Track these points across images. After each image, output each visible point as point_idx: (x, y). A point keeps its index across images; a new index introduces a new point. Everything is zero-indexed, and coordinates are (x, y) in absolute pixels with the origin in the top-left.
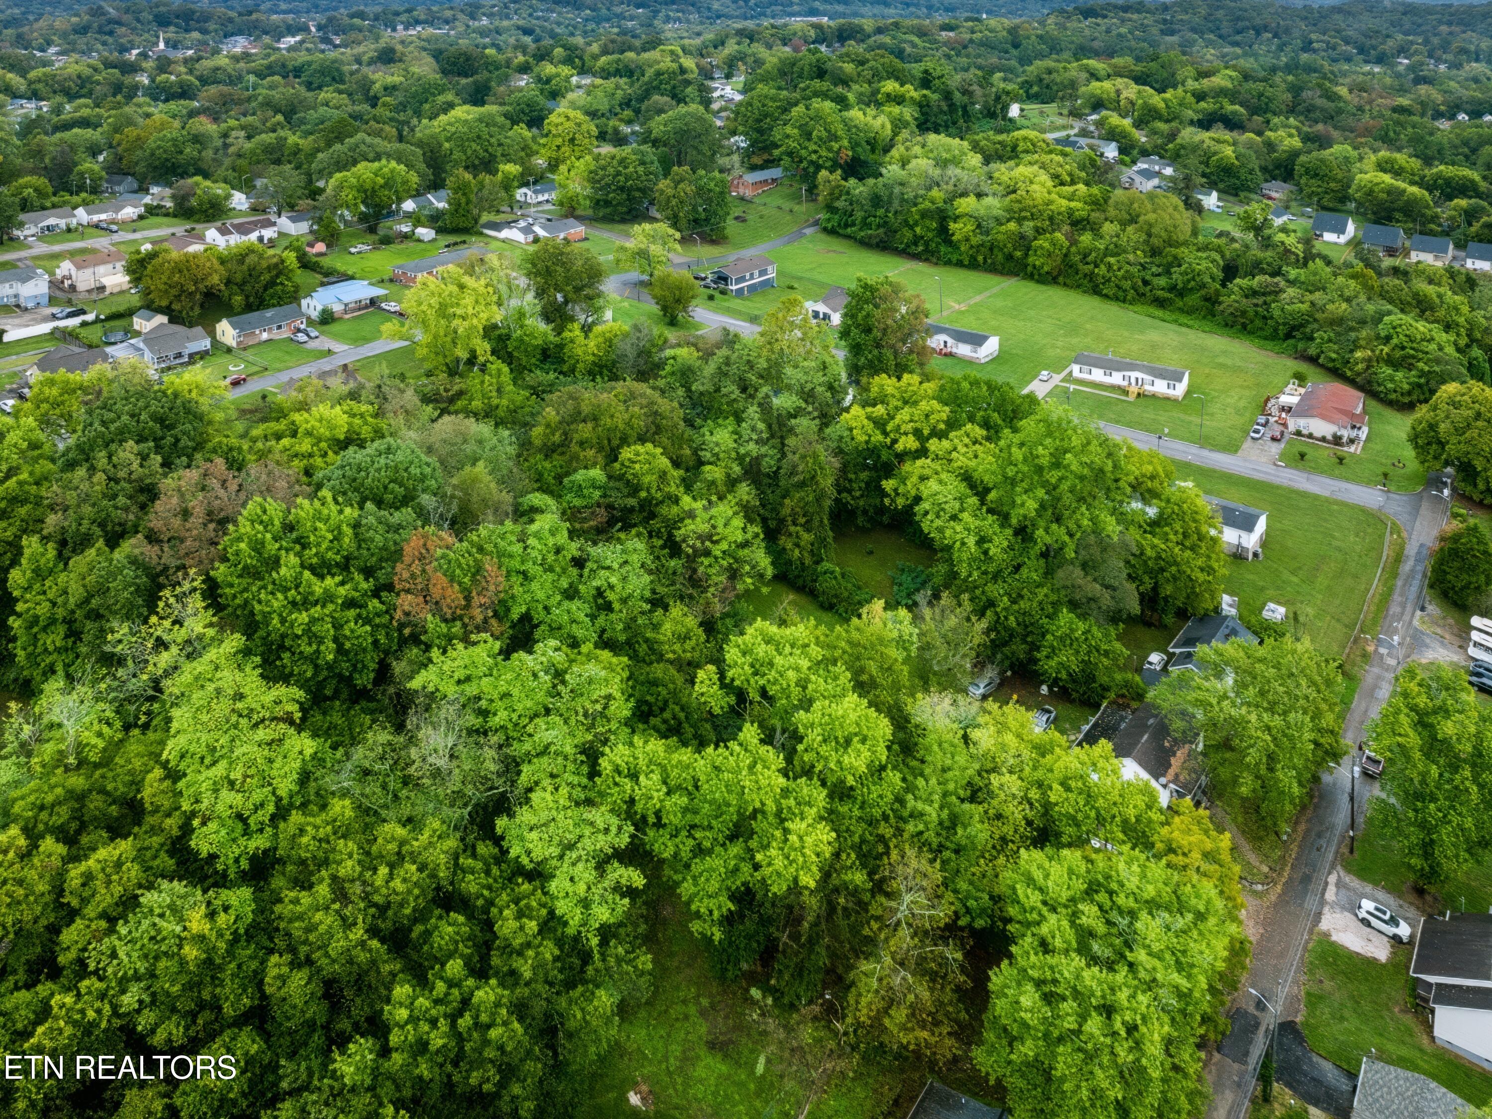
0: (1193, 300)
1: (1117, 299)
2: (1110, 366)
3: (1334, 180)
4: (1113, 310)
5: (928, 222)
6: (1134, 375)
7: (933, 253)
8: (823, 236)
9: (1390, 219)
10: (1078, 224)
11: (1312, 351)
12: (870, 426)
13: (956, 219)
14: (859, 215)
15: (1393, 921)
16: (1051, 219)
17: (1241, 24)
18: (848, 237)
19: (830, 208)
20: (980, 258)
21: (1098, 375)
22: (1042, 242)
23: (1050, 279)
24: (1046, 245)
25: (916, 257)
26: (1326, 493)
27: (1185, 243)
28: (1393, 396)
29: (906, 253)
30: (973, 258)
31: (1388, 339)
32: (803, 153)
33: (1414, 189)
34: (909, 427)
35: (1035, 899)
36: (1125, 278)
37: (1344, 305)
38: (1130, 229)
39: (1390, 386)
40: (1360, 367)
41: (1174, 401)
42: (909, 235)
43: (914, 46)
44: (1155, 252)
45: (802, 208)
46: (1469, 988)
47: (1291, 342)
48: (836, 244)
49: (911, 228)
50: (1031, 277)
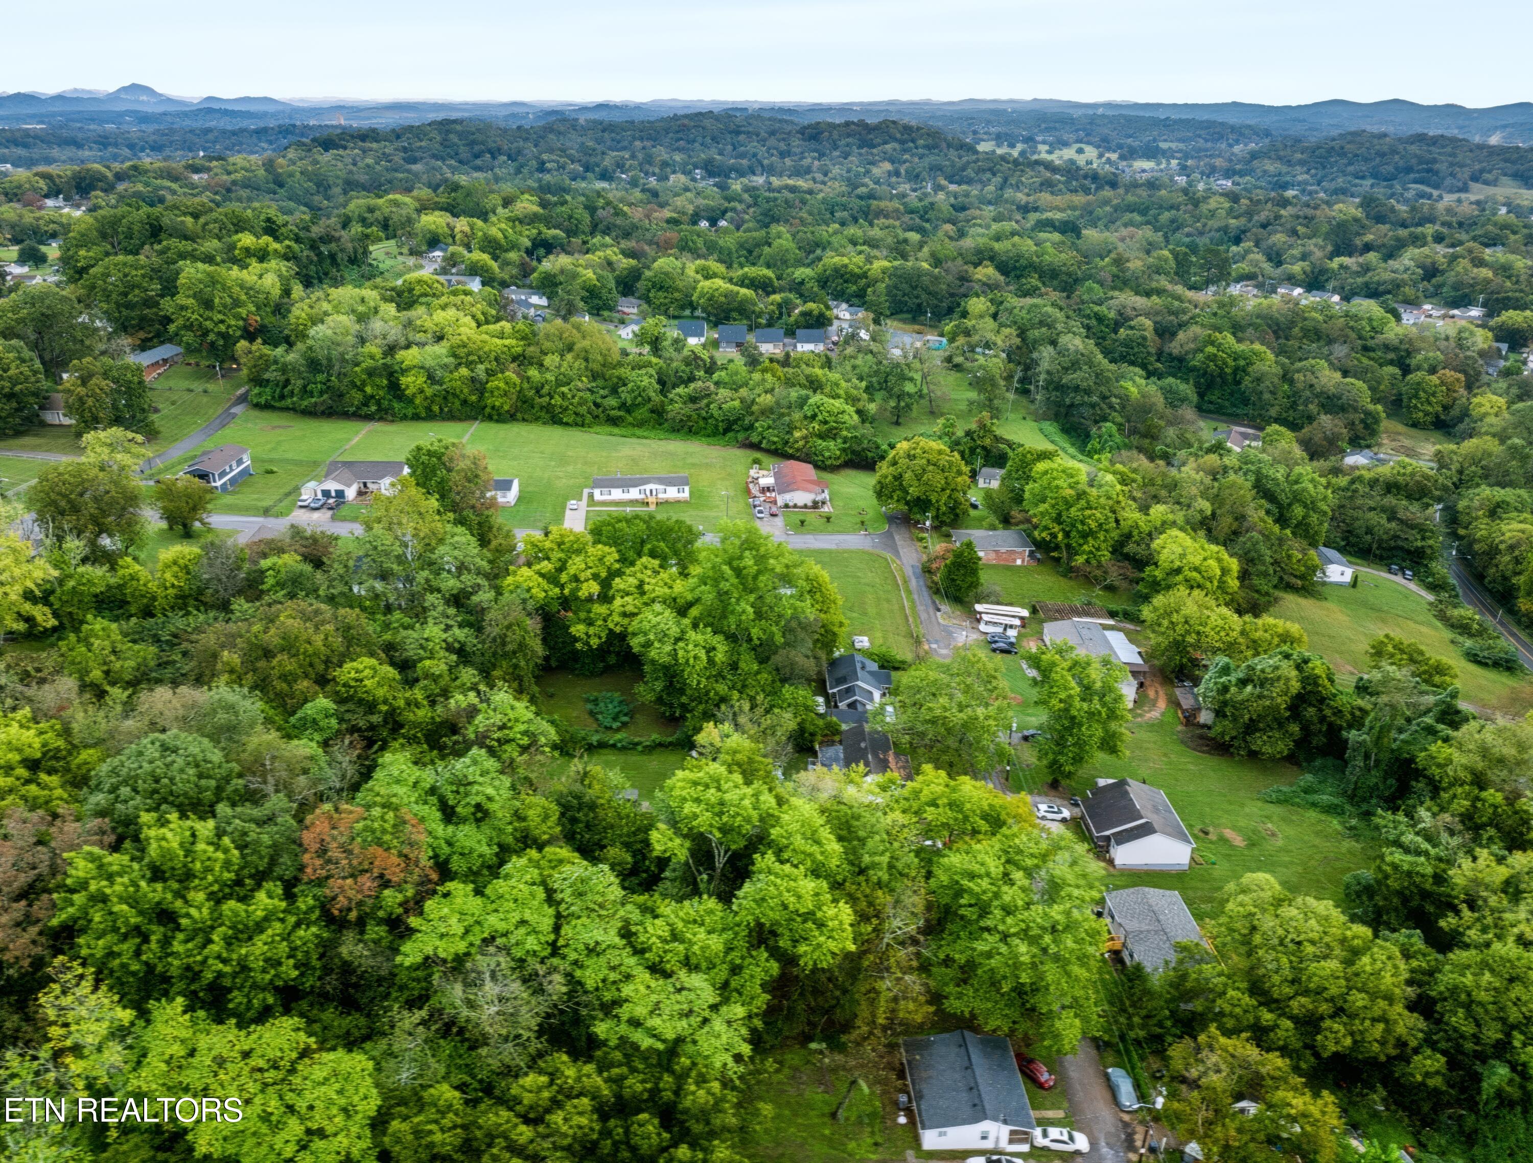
0: (642, 413)
1: (577, 425)
2: (626, 484)
3: (677, 290)
4: (576, 436)
5: (378, 380)
6: (648, 487)
7: (386, 411)
8: (256, 413)
9: (727, 318)
10: (520, 359)
11: (755, 438)
12: (544, 583)
13: (404, 372)
14: (297, 384)
15: (1060, 812)
16: (497, 359)
17: (477, 148)
18: (287, 409)
19: (257, 381)
20: (436, 408)
21: (617, 494)
22: (496, 383)
23: (511, 417)
24: (502, 385)
25: (369, 418)
26: (833, 547)
27: (620, 364)
28: (829, 462)
29: (359, 415)
30: (429, 409)
31: (814, 417)
32: (208, 324)
33: (744, 291)
34: (589, 573)
35: (985, 883)
36: (580, 404)
37: (769, 396)
38: (569, 357)
39: (827, 454)
40: (801, 443)
41: (686, 502)
42: (357, 397)
43: (174, 192)
44: (594, 376)
45: (217, 387)
46: (1132, 829)
47: (730, 435)
48: (273, 418)
49: (361, 389)
50: (490, 418)
